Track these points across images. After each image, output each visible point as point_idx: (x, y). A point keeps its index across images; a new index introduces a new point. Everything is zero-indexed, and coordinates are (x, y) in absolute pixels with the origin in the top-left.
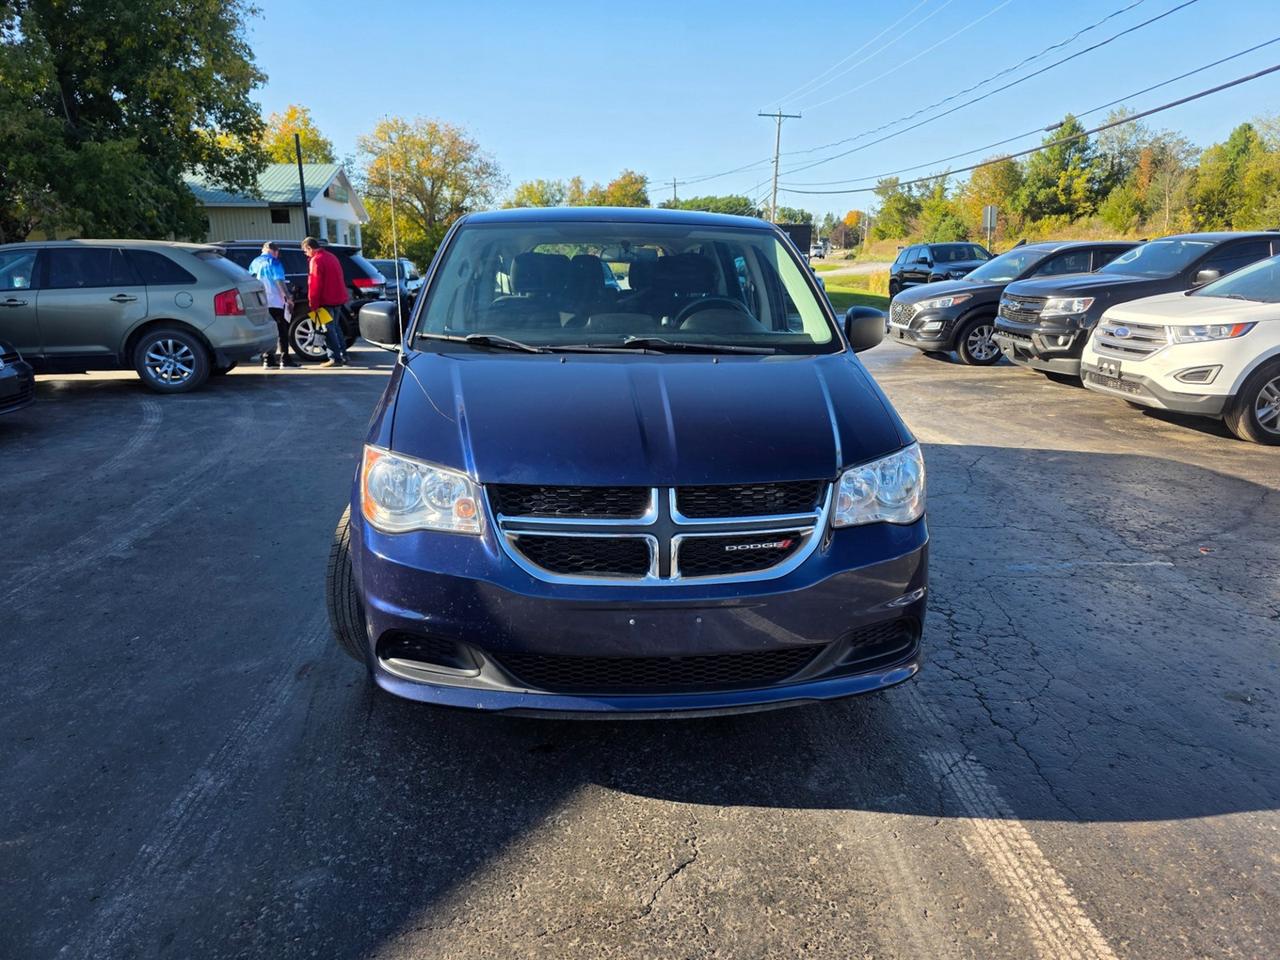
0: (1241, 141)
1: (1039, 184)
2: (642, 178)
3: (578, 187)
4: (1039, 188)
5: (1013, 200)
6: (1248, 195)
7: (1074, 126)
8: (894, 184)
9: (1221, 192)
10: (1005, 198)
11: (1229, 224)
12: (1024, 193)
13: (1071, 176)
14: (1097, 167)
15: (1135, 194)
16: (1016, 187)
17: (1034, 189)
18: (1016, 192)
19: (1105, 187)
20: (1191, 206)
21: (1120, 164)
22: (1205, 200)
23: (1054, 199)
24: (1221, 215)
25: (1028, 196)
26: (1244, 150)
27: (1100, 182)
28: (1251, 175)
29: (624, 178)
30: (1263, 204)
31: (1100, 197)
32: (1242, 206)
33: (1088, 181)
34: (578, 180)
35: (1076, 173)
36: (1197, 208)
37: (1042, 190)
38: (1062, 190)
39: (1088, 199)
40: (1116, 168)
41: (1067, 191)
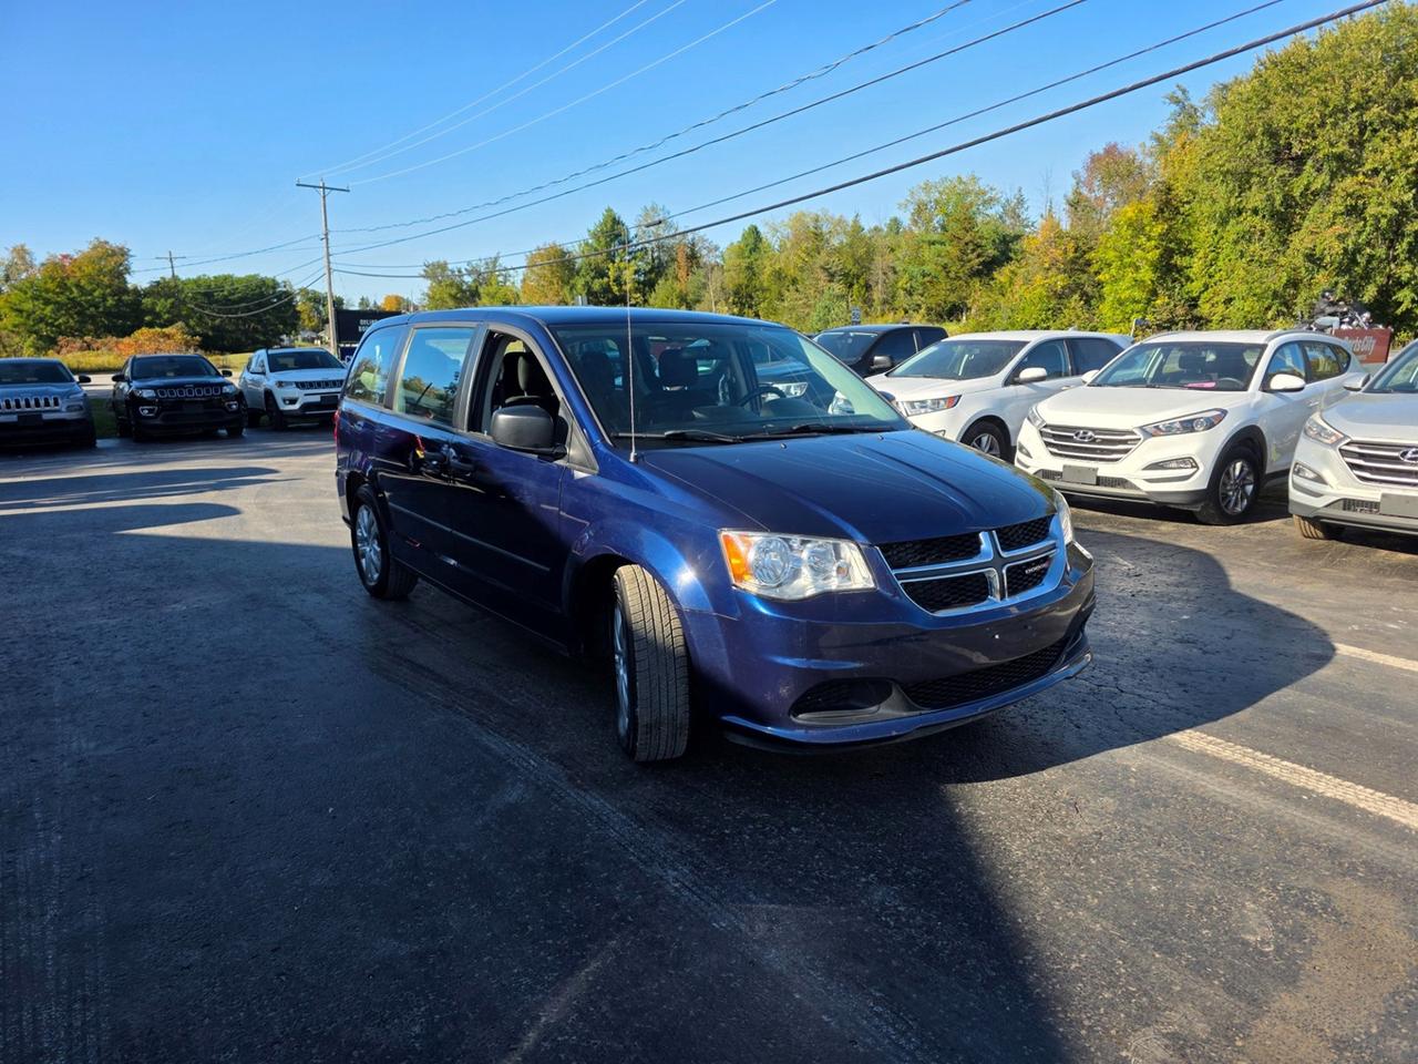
0: (751, 240)
1: (592, 274)
2: (121, 249)
3: (23, 258)
4: (593, 278)
5: (571, 289)
6: (768, 290)
7: (614, 219)
8: (443, 267)
9: (747, 286)
10: (562, 288)
11: (757, 315)
12: (580, 282)
13: (619, 268)
14: (640, 260)
15: (678, 286)
16: (571, 276)
17: (588, 278)
18: (571, 282)
19: (650, 279)
20: (726, 300)
21: (658, 257)
22: (736, 293)
23: (607, 289)
24: (750, 307)
25: (584, 286)
26: (755, 249)
27: (645, 274)
28: (768, 271)
29: (95, 248)
30: (781, 298)
31: (647, 289)
32: (765, 299)
33: (636, 272)
34: (23, 249)
35: (622, 265)
36: (731, 300)
37: (596, 280)
38: (614, 281)
39: (637, 290)
40: (656, 261)
41: (618, 281)
